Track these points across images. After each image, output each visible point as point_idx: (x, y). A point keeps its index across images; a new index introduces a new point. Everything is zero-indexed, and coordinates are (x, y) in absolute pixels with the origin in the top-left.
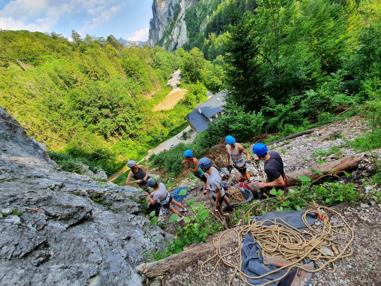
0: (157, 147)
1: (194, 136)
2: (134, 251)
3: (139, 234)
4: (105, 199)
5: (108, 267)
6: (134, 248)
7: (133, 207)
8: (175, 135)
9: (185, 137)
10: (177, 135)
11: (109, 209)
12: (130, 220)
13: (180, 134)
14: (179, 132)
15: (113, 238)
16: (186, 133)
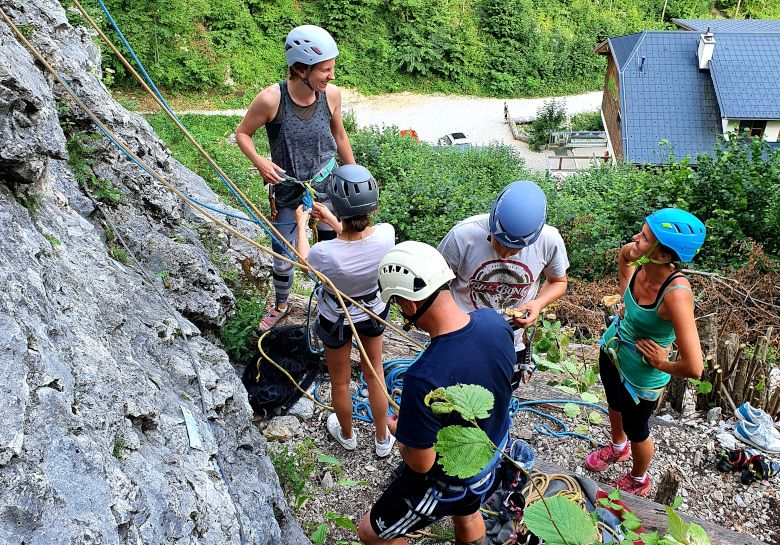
0: (384, 99)
1: (589, 155)
2: (155, 511)
3: (196, 442)
4: (102, 155)
5: (28, 517)
6: (159, 497)
7: (202, 284)
8: (501, 93)
9: (542, 133)
10: (509, 102)
11: (94, 215)
12: (169, 336)
13: (529, 109)
14: (527, 92)
15: (93, 369)
16: (559, 119)
